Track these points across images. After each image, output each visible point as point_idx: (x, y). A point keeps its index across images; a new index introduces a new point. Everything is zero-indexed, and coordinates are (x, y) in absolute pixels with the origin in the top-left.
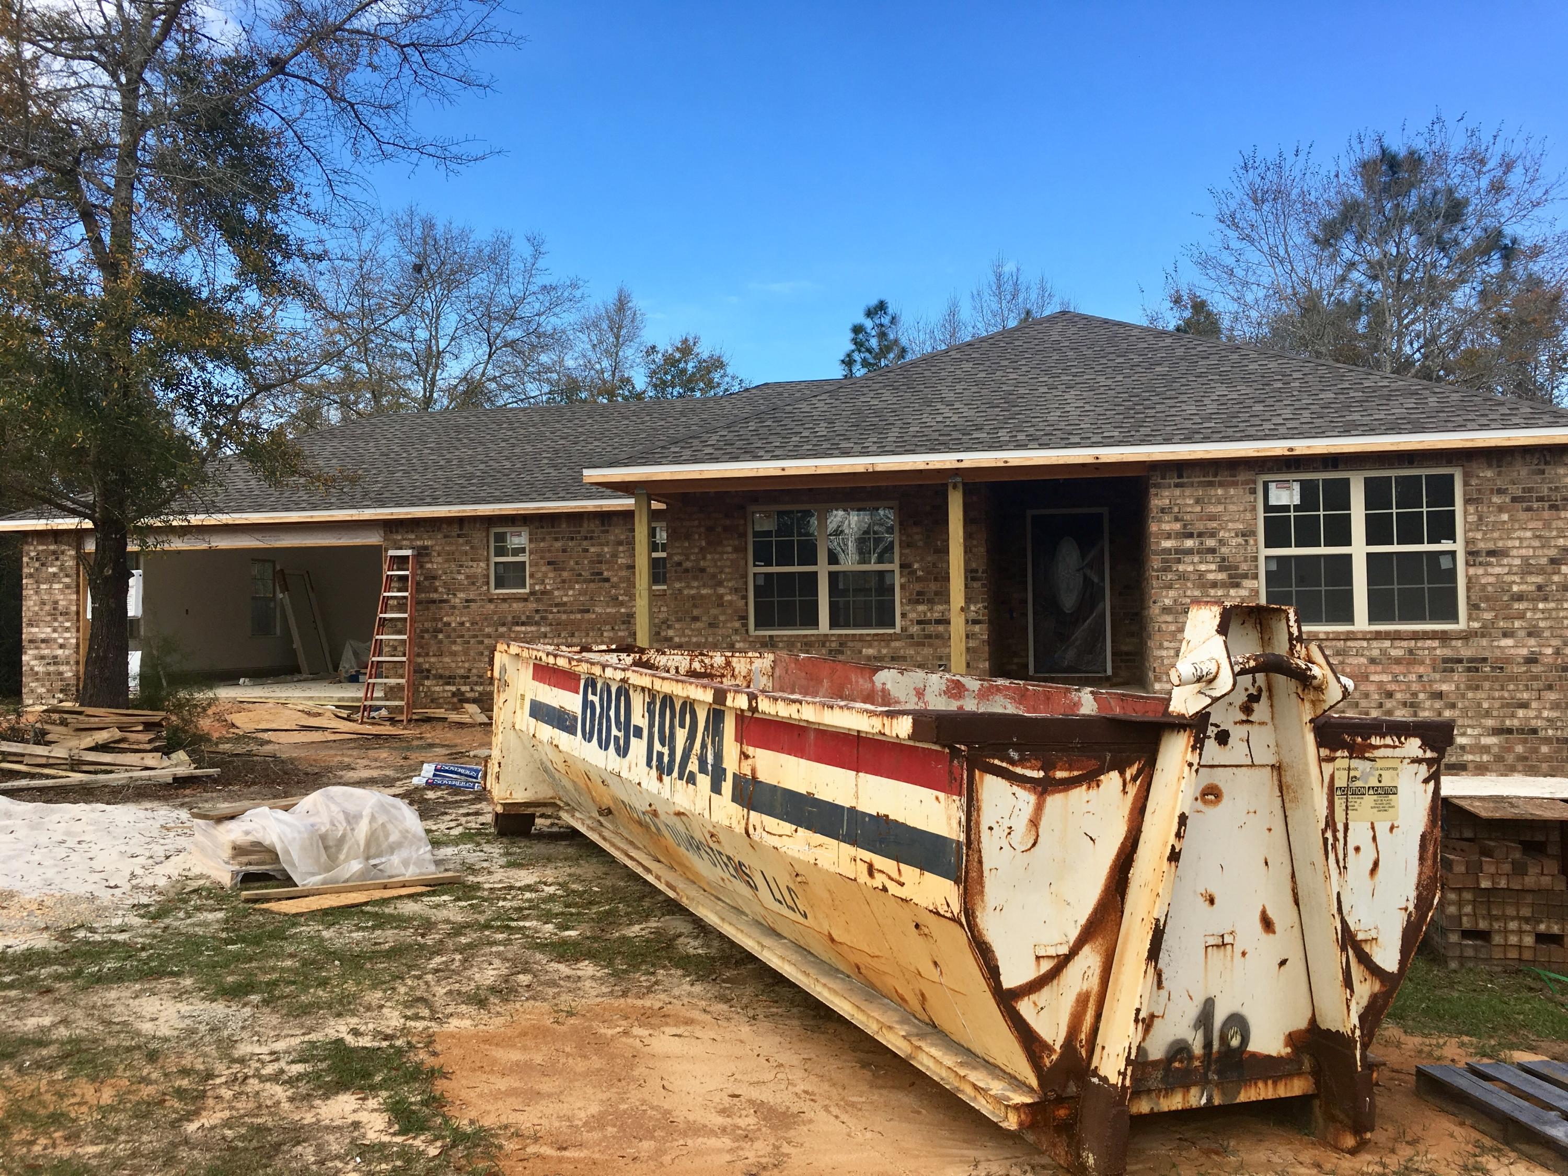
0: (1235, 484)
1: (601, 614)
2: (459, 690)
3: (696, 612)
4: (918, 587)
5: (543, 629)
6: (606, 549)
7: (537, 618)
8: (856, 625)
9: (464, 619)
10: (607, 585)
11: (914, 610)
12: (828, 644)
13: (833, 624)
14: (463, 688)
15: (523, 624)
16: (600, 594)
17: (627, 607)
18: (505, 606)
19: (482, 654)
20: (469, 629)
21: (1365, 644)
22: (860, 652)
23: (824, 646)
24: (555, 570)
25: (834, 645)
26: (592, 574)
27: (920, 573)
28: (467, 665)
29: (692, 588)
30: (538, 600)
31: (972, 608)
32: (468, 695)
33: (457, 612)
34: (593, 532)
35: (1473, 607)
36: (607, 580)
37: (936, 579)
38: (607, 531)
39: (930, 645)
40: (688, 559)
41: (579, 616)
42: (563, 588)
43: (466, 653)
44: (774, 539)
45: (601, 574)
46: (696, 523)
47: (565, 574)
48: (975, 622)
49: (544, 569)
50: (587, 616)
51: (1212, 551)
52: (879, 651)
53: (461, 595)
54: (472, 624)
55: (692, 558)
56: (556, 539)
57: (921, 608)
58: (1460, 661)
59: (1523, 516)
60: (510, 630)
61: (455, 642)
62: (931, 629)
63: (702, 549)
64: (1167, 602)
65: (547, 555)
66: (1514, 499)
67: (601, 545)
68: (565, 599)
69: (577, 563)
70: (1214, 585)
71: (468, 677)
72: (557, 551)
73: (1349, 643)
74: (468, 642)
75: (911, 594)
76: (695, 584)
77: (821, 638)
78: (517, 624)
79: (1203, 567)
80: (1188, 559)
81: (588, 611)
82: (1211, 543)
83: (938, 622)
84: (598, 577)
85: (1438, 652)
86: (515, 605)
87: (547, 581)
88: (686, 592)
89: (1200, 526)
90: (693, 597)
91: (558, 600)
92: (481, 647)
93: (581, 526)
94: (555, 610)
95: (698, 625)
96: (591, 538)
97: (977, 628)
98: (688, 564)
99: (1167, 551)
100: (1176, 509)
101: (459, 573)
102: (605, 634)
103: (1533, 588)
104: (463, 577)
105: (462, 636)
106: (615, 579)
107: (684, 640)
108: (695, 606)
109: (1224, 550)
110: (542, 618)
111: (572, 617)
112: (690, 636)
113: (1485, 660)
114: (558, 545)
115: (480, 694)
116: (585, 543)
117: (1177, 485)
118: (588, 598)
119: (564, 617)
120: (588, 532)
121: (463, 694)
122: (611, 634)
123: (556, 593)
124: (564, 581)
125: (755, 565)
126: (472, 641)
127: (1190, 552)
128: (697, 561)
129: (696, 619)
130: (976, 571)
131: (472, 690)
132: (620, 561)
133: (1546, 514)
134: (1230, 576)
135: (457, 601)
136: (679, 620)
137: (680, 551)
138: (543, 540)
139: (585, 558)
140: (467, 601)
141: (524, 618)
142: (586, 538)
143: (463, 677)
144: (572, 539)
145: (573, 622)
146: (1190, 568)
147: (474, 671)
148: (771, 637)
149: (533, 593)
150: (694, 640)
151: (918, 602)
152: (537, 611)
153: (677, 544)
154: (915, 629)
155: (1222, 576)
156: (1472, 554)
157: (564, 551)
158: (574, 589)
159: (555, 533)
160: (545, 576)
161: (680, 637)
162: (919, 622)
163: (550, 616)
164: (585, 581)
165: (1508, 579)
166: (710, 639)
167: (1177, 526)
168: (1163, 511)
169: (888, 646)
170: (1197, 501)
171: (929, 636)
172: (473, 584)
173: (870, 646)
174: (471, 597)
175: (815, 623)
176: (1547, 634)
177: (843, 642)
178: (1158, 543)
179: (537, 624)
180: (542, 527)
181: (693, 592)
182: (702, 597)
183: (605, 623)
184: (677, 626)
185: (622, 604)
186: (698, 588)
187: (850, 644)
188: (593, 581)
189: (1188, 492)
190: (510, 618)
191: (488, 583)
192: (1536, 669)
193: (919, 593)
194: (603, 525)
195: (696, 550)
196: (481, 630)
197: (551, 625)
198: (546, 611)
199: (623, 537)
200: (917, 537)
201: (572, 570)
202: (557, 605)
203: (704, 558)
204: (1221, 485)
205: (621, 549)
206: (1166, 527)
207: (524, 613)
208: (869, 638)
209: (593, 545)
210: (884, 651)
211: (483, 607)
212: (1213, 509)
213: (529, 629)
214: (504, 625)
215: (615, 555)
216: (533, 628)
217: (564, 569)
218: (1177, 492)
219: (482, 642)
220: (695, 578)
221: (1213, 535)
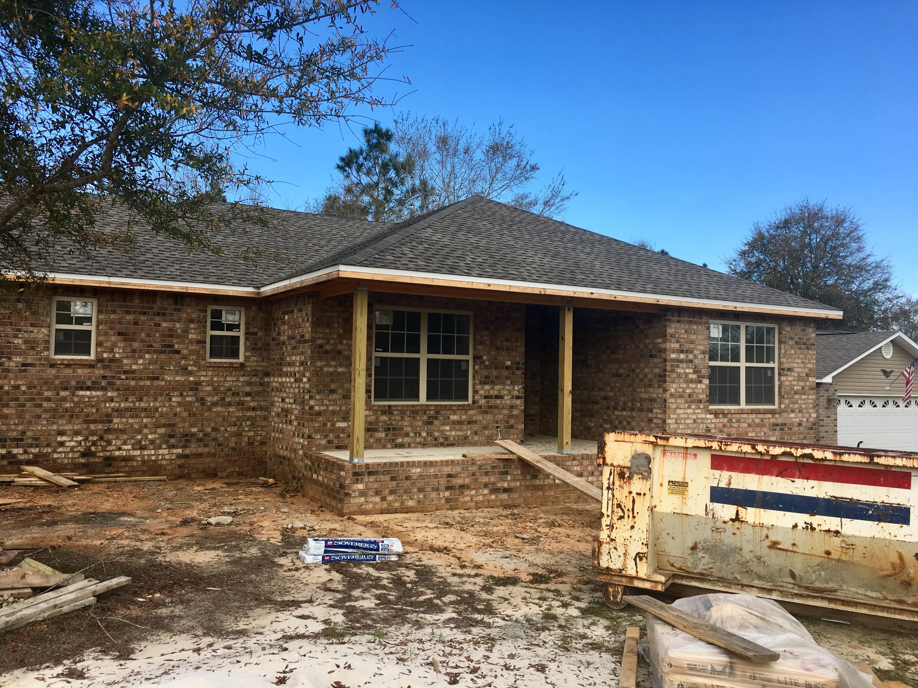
0: (701, 323)
1: (170, 382)
2: (9, 452)
3: (333, 386)
4: (485, 372)
5: (109, 394)
6: (178, 325)
7: (104, 383)
8: (443, 399)
9: (19, 382)
10: (177, 356)
11: (483, 389)
12: (428, 412)
13: (429, 398)
14: (15, 451)
15: (88, 389)
16: (170, 364)
17: (195, 376)
18: (68, 372)
19: (39, 417)
20: (24, 393)
21: (746, 416)
22: (449, 418)
23: (425, 413)
24: (125, 340)
25: (432, 412)
26: (163, 346)
27: (487, 363)
28: (20, 428)
29: (331, 366)
30: (105, 367)
31: (516, 388)
32: (21, 457)
33: (11, 375)
34: (166, 309)
35: (781, 396)
36: (178, 352)
37: (496, 368)
38: (179, 310)
39: (492, 413)
40: (328, 343)
41: (148, 383)
42: (133, 357)
43: (20, 416)
44: (390, 332)
45: (172, 346)
46: (336, 314)
47: (136, 345)
48: (518, 398)
49: (113, 338)
50: (156, 383)
51: (691, 361)
52: (461, 418)
53: (18, 359)
54: (29, 388)
55: (332, 342)
56: (128, 313)
57: (487, 387)
58: (777, 425)
59: (799, 351)
60: (73, 394)
61: (7, 406)
62: (493, 402)
63: (339, 336)
64: (673, 390)
65: (118, 326)
66: (796, 343)
67: (172, 321)
68: (134, 367)
69: (148, 335)
70: (692, 381)
71: (22, 440)
72: (129, 323)
73: (742, 416)
74: (24, 405)
75: (481, 378)
76: (334, 363)
77: (424, 408)
78: (82, 389)
79: (687, 371)
80: (681, 365)
81: (157, 378)
82: (691, 357)
83: (497, 397)
84: (169, 349)
85: (771, 420)
86: (80, 371)
87: (116, 350)
88: (325, 369)
89: (686, 347)
90: (331, 374)
91: (127, 368)
92: (39, 411)
93: (154, 302)
94: (123, 377)
95: (334, 396)
96: (164, 314)
97: (518, 402)
98: (328, 347)
99: (673, 360)
100: (677, 336)
101: (16, 337)
102: (174, 399)
103: (801, 388)
104: (20, 341)
105: (17, 399)
106: (185, 352)
107: (322, 408)
108: (332, 381)
109: (696, 361)
110: (109, 383)
111: (142, 383)
112: (327, 406)
113: (785, 424)
114: (130, 317)
115: (35, 455)
116: (157, 318)
117: (678, 321)
118: (158, 367)
119: (133, 383)
120: (161, 308)
121: (14, 456)
122: (179, 399)
123: (125, 361)
124: (134, 351)
125: (376, 351)
126: (28, 404)
127: (681, 361)
128: (335, 345)
129: (333, 391)
130: (519, 363)
131: (25, 452)
132: (190, 336)
133: (805, 351)
134: (698, 377)
135: (12, 364)
136: (319, 392)
137: (322, 336)
138: (114, 312)
139: (157, 331)
140: (24, 365)
141: (89, 383)
142: (159, 314)
143: (15, 439)
144: (144, 313)
145: (142, 388)
146: (682, 371)
147: (29, 434)
148: (389, 406)
149: (100, 360)
150: (331, 408)
151: (485, 383)
152: (104, 377)
153: (320, 330)
154: (483, 402)
155: (694, 376)
156: (781, 369)
157: (136, 323)
158: (143, 358)
159: (127, 307)
160: (114, 345)
161: (319, 405)
162: (486, 397)
163: (118, 382)
164: (155, 352)
165: (793, 383)
166: (344, 408)
167: (677, 346)
168: (672, 336)
169: (466, 413)
170: (686, 332)
171: (491, 407)
172: (33, 348)
173: (455, 414)
174: (29, 361)
175: (416, 397)
176: (804, 411)
177: (438, 410)
178: (669, 355)
179: (103, 389)
180: (114, 300)
181: (331, 370)
182: (339, 374)
183: (174, 389)
184: (318, 397)
185: (191, 373)
186: (335, 366)
187: (443, 412)
188: (164, 352)
189: (683, 325)
190: (73, 383)
191: (48, 349)
192: (802, 429)
193: (486, 377)
194: (176, 303)
195: (335, 336)
196: (39, 394)
197: (118, 390)
198: (114, 377)
199: (194, 316)
200: (486, 338)
201: (143, 341)
202: (125, 372)
203: (341, 343)
204: (696, 323)
205: (192, 326)
206: (673, 345)
207: (90, 378)
208: (455, 408)
209: (165, 321)
210: (464, 417)
211: (42, 371)
212: (694, 337)
213: (94, 393)
214: (66, 389)
215: (186, 331)
216: (99, 393)
217: (134, 341)
218: (678, 325)
219: (40, 406)
220: (334, 359)
221: (692, 352)
